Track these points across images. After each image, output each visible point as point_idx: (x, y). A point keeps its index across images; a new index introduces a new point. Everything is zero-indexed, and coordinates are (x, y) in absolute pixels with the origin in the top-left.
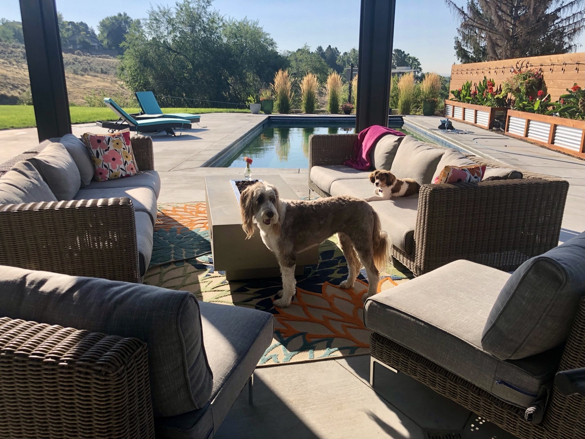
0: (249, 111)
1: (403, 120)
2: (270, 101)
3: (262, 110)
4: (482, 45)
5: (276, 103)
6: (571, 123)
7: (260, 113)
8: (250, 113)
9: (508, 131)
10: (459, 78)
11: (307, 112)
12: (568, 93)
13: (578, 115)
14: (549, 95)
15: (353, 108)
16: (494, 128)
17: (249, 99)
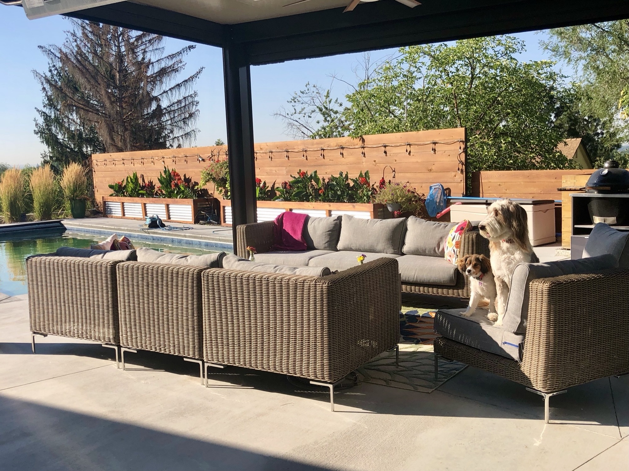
1: (62, 225)
4: (73, 129)
9: (225, 222)
10: (110, 170)
12: (294, 179)
13: (312, 198)
14: (265, 183)
16: (201, 222)
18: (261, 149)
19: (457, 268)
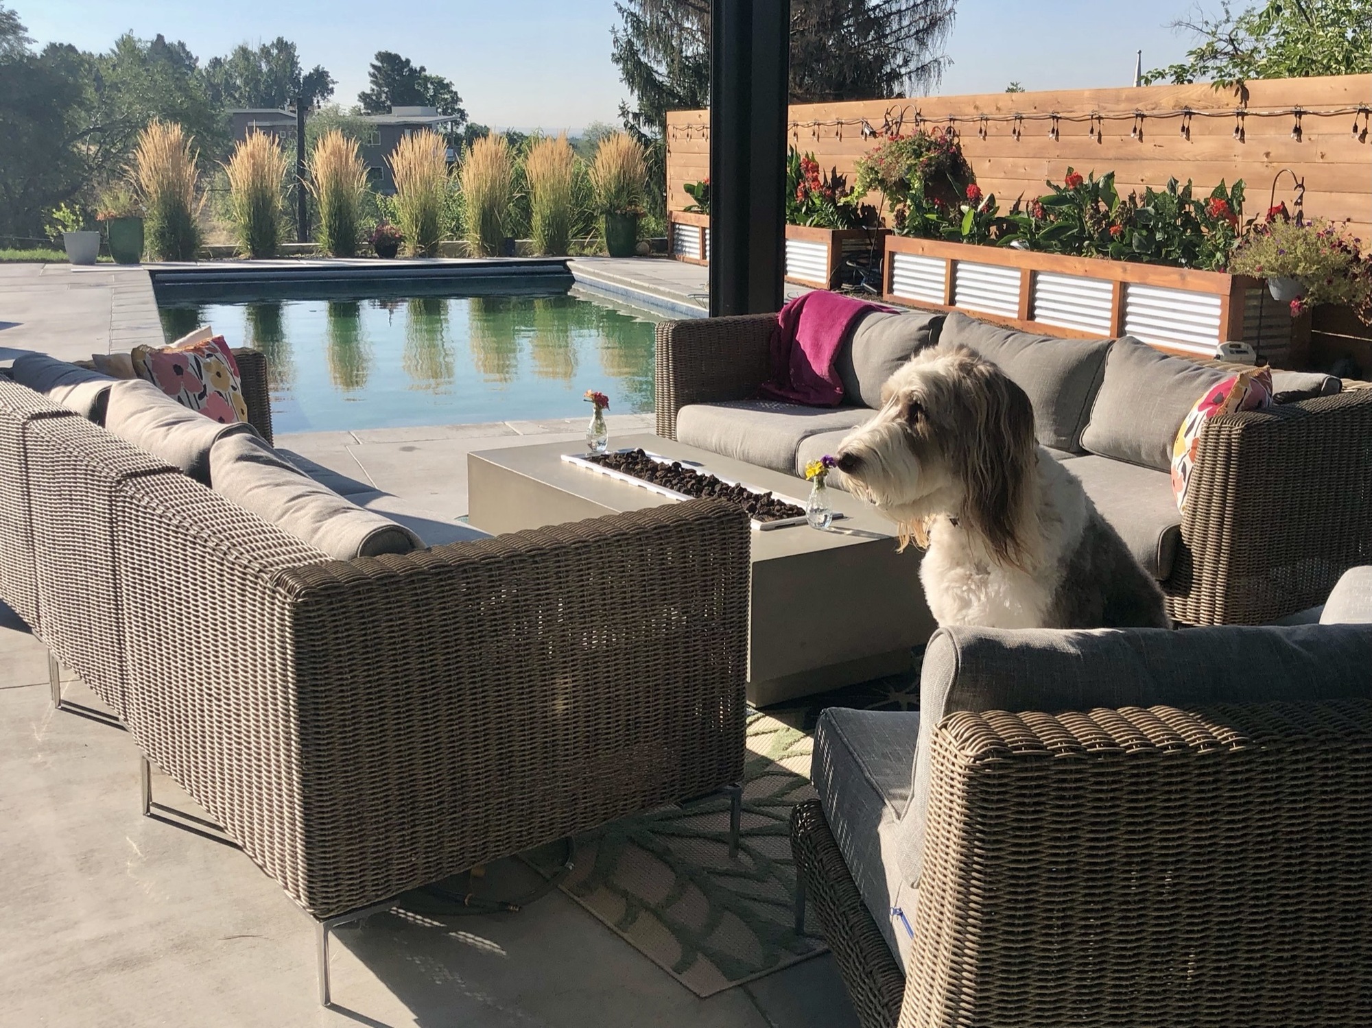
0: (61, 254)
1: (568, 271)
2: (131, 222)
3: (104, 251)
4: (689, 54)
5: (151, 225)
6: (1078, 266)
7: (98, 262)
8: (67, 261)
9: (891, 290)
10: (696, 150)
11: (257, 255)
12: (1053, 193)
13: (1089, 245)
14: (992, 198)
15: (402, 239)
16: (844, 286)
17: (57, 215)
18: (998, 109)
19: (1178, 527)
